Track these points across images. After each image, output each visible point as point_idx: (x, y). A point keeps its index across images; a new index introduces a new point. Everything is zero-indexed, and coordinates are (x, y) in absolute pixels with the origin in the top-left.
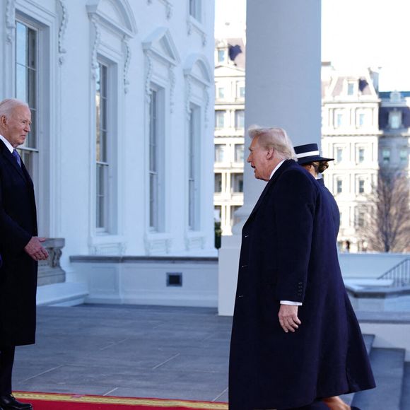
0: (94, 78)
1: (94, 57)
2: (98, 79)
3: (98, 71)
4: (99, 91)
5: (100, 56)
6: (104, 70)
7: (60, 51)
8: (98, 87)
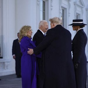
0: (60, 13)
1: (61, 7)
2: (61, 13)
3: (61, 11)
4: (62, 16)
5: (62, 7)
6: (63, 10)
7: (51, 6)
8: (61, 15)
